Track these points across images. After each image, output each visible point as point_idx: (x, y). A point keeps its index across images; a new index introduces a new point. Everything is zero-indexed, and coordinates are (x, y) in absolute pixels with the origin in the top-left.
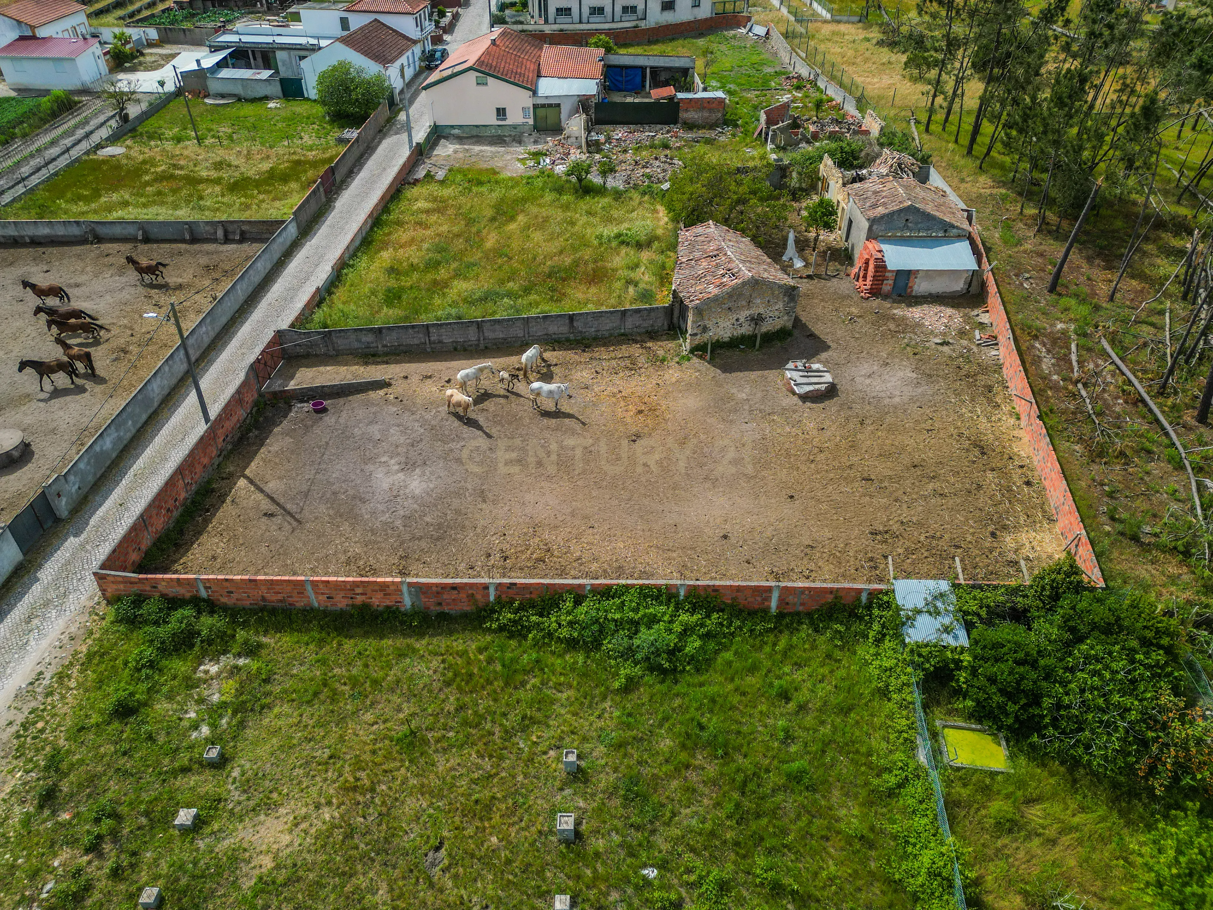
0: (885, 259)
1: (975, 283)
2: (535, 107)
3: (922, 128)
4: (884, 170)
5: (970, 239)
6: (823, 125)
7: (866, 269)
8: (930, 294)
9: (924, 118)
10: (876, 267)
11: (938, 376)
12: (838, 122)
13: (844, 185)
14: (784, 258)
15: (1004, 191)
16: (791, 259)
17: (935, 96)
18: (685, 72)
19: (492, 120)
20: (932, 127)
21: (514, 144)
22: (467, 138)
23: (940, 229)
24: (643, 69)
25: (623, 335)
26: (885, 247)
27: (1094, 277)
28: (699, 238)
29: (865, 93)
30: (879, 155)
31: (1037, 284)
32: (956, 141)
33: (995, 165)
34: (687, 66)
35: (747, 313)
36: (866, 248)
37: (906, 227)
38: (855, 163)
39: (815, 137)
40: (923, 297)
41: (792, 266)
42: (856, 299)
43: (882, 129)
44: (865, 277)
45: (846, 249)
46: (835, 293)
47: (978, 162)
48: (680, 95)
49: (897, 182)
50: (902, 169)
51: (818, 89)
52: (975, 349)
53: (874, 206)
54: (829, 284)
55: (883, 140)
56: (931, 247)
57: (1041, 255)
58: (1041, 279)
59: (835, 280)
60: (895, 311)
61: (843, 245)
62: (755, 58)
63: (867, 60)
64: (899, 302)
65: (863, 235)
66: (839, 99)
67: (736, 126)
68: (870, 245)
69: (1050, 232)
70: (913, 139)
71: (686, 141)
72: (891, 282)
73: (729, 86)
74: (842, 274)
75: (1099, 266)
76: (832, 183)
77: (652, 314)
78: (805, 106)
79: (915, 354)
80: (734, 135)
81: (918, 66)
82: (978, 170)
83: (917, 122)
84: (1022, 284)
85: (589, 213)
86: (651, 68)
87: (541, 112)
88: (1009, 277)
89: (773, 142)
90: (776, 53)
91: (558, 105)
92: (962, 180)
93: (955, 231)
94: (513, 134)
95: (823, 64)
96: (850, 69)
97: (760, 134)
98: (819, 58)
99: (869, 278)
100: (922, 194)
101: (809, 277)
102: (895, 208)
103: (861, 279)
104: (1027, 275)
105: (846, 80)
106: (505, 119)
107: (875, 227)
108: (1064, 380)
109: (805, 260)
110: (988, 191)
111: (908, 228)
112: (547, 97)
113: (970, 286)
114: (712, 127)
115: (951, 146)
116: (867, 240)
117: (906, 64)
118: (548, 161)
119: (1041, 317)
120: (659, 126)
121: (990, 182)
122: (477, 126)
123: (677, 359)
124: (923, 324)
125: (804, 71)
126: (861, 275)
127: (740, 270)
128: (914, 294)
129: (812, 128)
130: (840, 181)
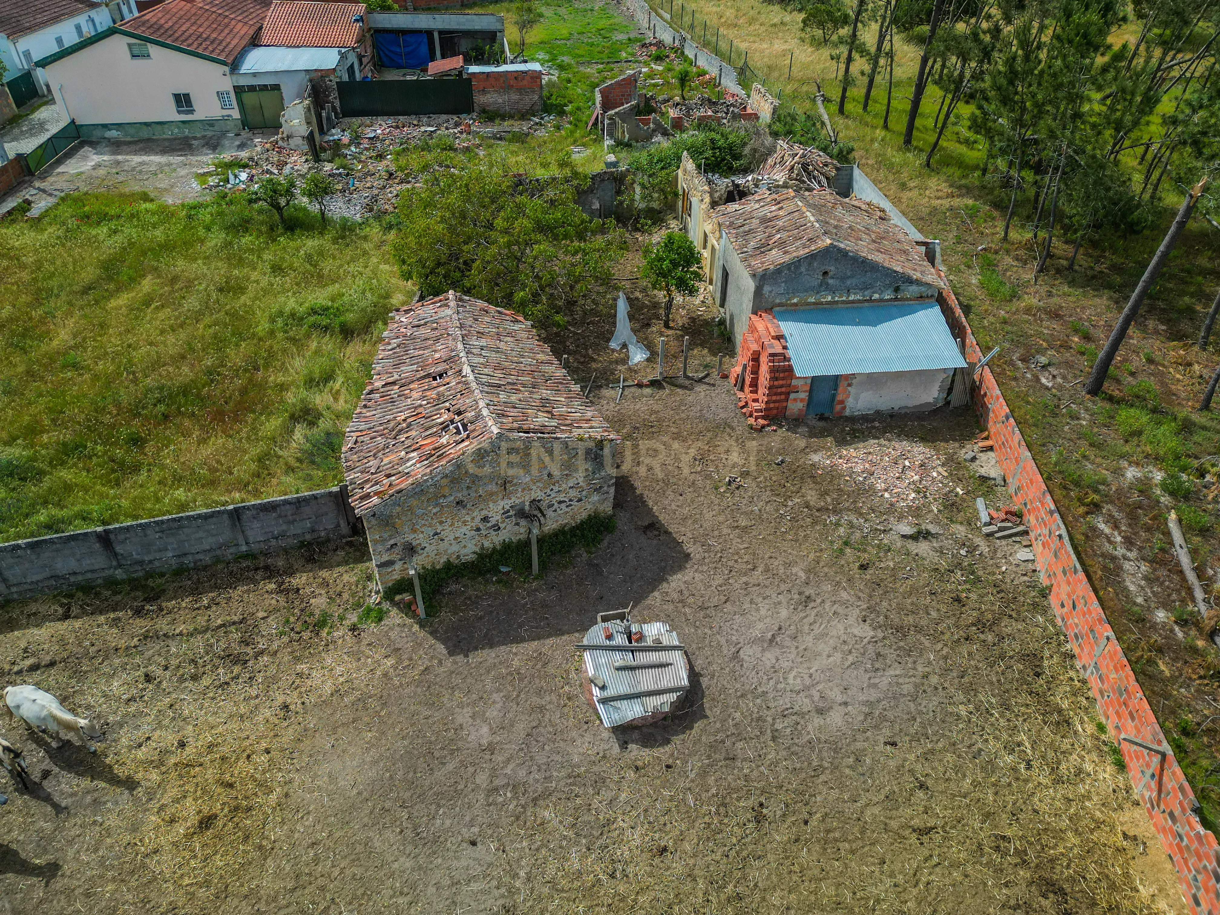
0: (790, 353)
1: (958, 387)
2: (239, 90)
3: (834, 108)
4: (780, 177)
5: (941, 300)
6: (689, 109)
7: (756, 371)
8: (878, 412)
9: (835, 94)
10: (773, 371)
11: (919, 629)
12: (711, 103)
13: (714, 204)
14: (613, 345)
15: (970, 202)
16: (625, 346)
17: (849, 60)
18: (492, 36)
19: (170, 113)
20: (849, 107)
21: (205, 150)
22: (130, 143)
23: (887, 287)
24: (429, 33)
25: (247, 556)
26: (787, 327)
27: (1158, 356)
28: (422, 330)
29: (750, 63)
30: (771, 151)
31: (1064, 378)
32: (886, 127)
33: (949, 161)
34: (493, 28)
35: (506, 504)
36: (753, 329)
37: (824, 286)
38: (737, 163)
39: (678, 125)
40: (865, 418)
41: (625, 361)
42: (739, 430)
43: (775, 110)
44: (754, 385)
45: (722, 322)
46: (701, 418)
47: (924, 156)
48: (474, 69)
49: (803, 199)
50: (809, 174)
51: (686, 59)
52: (984, 547)
53: (763, 249)
54: (690, 398)
55: (778, 127)
56: (874, 323)
57: (1055, 315)
58: (1068, 365)
59: (700, 388)
60: (815, 458)
61: (717, 313)
62: (603, 23)
63: (752, 21)
64: (822, 434)
65: (747, 303)
66: (714, 72)
67: (562, 113)
68: (760, 326)
69: (1058, 271)
70: (823, 124)
71: (483, 138)
72: (804, 395)
73: (560, 59)
74: (715, 373)
75: (1156, 332)
76: (695, 200)
77: (307, 510)
78: (667, 83)
79: (863, 567)
80: (558, 128)
81: (821, 24)
82: (926, 170)
83: (826, 100)
84: (1038, 380)
85: (277, 269)
86: (441, 32)
87: (249, 98)
88: (1012, 363)
89: (611, 135)
90: (632, 16)
91: (276, 87)
92: (903, 186)
93: (914, 288)
94: (209, 134)
95: (692, 27)
96: (731, 33)
97: (595, 124)
98: (687, 20)
99: (762, 390)
100: (848, 219)
101: (655, 384)
102: (802, 252)
103: (747, 389)
104: (1043, 360)
105: (723, 46)
106: (192, 112)
107: (766, 289)
108: (1183, 622)
109: (649, 346)
110: (946, 203)
111: (829, 289)
112: (254, 75)
113: (950, 390)
114: (524, 116)
115: (880, 133)
116: (755, 313)
117: (804, 21)
118: (244, 176)
119: (1091, 453)
120: (444, 117)
121: (946, 189)
122: (147, 124)
123: (353, 618)
124: (872, 487)
125: (667, 36)
126: (748, 380)
127: (478, 416)
128: (847, 413)
129: (673, 113)
130: (707, 199)
